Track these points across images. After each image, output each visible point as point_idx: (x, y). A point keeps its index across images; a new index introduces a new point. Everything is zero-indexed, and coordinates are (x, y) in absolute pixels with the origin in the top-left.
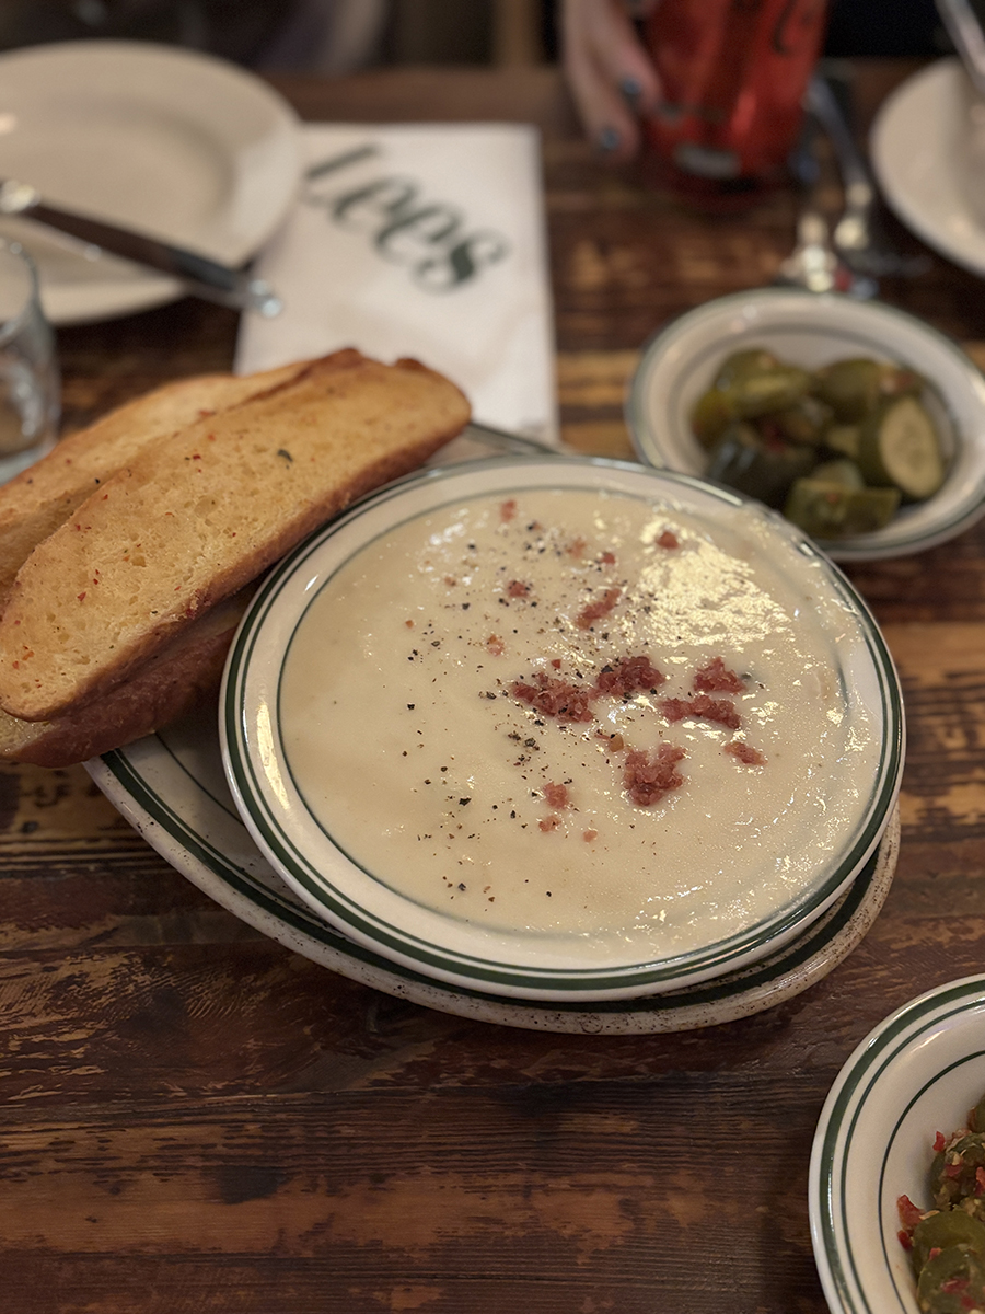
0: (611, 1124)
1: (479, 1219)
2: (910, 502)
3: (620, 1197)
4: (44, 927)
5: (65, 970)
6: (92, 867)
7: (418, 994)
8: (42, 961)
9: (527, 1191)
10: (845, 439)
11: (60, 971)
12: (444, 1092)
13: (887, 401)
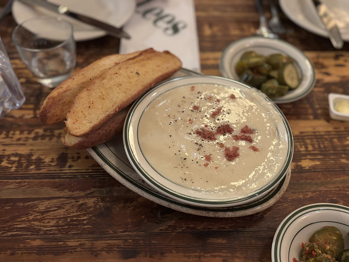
0: (220, 241)
2: (291, 89)
3: (222, 259)
4: (75, 191)
5: (81, 202)
6: (87, 176)
7: (173, 207)
8: (75, 199)
9: (199, 257)
10: (274, 74)
11: (80, 202)
12: (178, 233)
13: (285, 65)
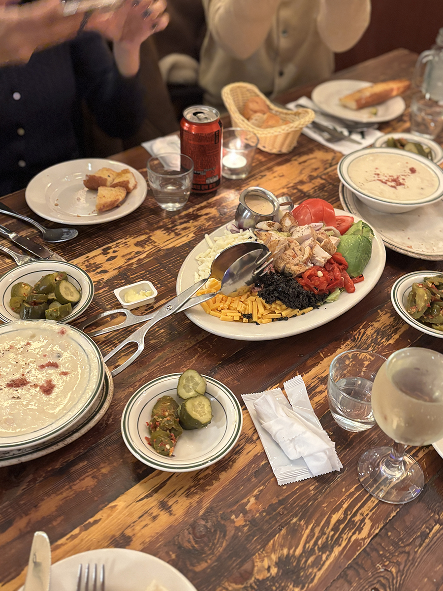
1: (63, 499)
2: (75, 304)
3: (91, 476)
10: (52, 296)
12: (41, 481)
13: (59, 283)
